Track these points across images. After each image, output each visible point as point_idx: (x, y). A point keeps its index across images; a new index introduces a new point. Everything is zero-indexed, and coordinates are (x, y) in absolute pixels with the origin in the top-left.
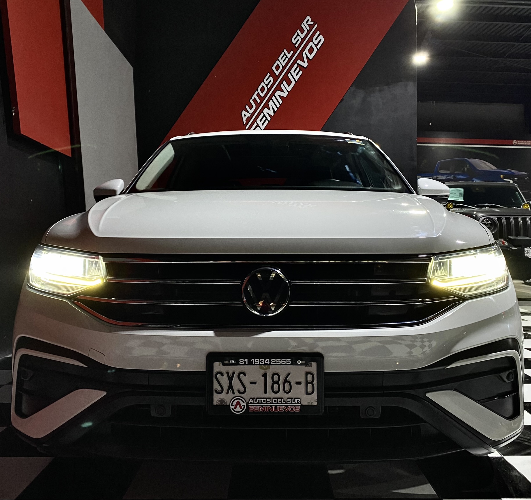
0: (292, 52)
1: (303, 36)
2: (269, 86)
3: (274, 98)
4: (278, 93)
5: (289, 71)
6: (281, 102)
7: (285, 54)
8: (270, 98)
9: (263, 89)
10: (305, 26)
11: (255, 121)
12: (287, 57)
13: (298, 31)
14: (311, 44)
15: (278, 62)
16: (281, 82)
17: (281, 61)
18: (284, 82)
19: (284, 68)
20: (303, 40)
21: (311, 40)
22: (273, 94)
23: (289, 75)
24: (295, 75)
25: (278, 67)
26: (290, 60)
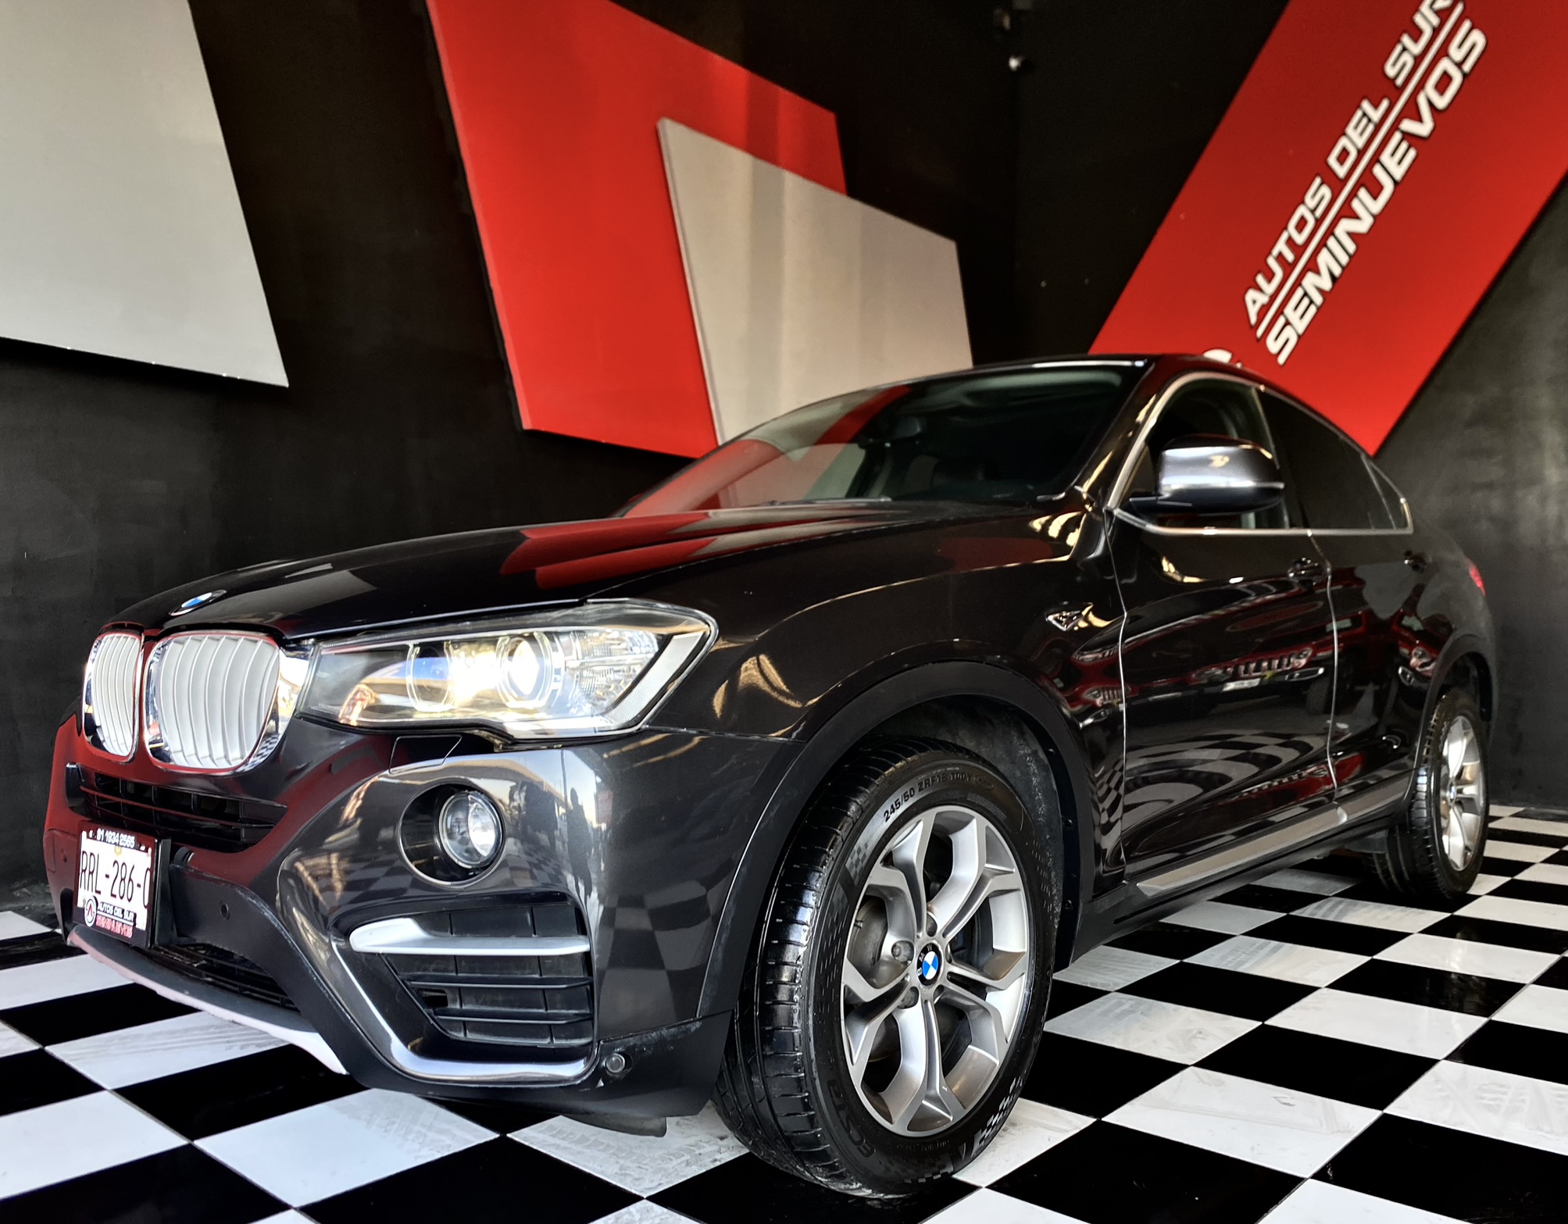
0: (1385, 104)
1: (1417, 49)
2: (1319, 213)
3: (1331, 242)
4: (1345, 225)
5: (1376, 159)
6: (1351, 247)
7: (1365, 114)
8: (1323, 244)
9: (1302, 224)
10: (1425, 19)
11: (1280, 312)
12: (1370, 120)
13: (1406, 40)
14: (1445, 65)
15: (1343, 142)
16: (1353, 194)
17: (1354, 137)
18: (1363, 193)
19: (1361, 153)
20: (1418, 60)
21: (1443, 52)
22: (1330, 232)
23: (1378, 170)
24: (1395, 164)
25: (1343, 156)
26: (1378, 127)
